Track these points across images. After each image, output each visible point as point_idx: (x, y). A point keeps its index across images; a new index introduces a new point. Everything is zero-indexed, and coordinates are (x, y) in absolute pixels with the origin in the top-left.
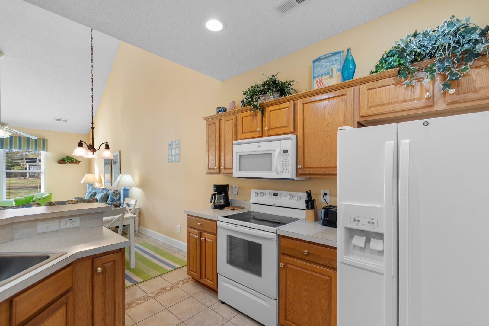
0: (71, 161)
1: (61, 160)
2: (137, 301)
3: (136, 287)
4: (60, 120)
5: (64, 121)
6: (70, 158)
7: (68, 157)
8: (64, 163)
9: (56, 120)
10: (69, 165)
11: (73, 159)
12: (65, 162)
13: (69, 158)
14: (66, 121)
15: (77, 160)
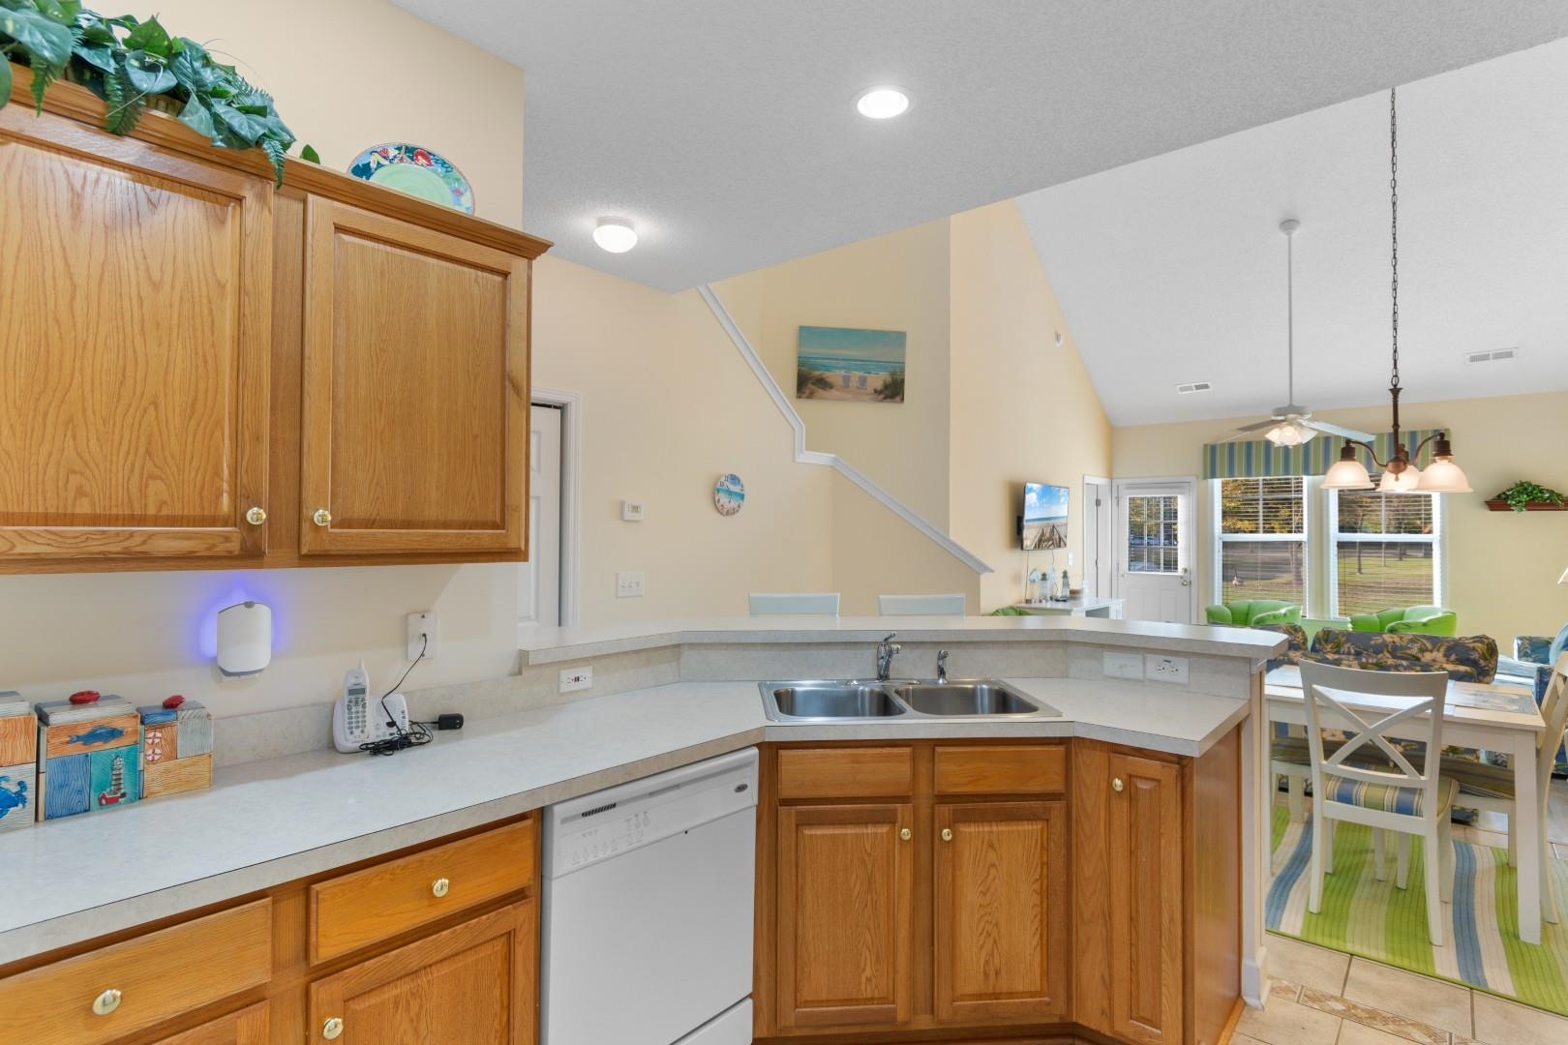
0: (1533, 499)
1: (1499, 496)
2: (1410, 1028)
3: (1464, 995)
4: (1485, 358)
5: (1499, 356)
6: (1530, 489)
7: (1522, 484)
8: (1507, 508)
9: (1474, 359)
10: (1525, 513)
11: (1541, 491)
12: (1510, 505)
13: (1526, 489)
14: (1509, 355)
15: (1559, 495)
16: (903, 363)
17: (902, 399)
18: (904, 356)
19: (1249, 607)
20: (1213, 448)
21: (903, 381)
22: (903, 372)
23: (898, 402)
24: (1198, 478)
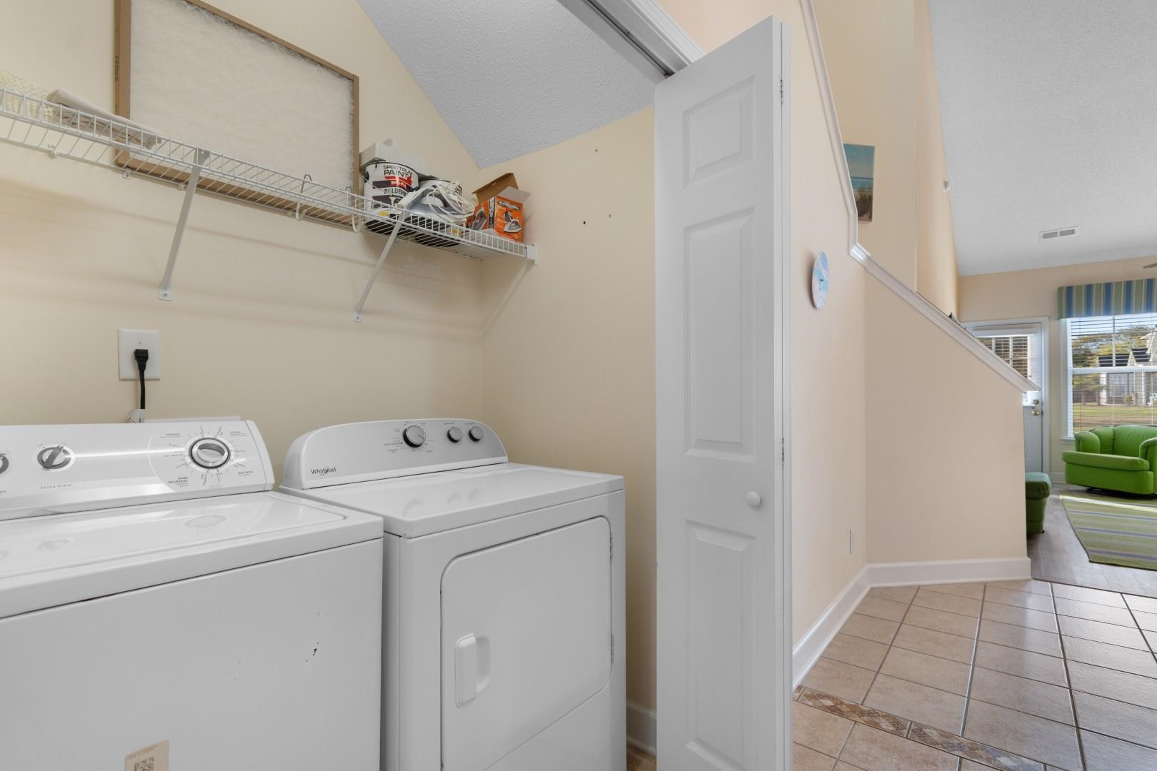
16: (872, 179)
17: (870, 218)
18: (871, 170)
19: (1114, 431)
20: (1070, 289)
21: (870, 198)
22: (871, 188)
23: (865, 220)
24: (1050, 318)
